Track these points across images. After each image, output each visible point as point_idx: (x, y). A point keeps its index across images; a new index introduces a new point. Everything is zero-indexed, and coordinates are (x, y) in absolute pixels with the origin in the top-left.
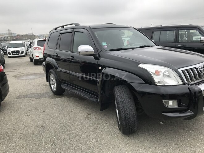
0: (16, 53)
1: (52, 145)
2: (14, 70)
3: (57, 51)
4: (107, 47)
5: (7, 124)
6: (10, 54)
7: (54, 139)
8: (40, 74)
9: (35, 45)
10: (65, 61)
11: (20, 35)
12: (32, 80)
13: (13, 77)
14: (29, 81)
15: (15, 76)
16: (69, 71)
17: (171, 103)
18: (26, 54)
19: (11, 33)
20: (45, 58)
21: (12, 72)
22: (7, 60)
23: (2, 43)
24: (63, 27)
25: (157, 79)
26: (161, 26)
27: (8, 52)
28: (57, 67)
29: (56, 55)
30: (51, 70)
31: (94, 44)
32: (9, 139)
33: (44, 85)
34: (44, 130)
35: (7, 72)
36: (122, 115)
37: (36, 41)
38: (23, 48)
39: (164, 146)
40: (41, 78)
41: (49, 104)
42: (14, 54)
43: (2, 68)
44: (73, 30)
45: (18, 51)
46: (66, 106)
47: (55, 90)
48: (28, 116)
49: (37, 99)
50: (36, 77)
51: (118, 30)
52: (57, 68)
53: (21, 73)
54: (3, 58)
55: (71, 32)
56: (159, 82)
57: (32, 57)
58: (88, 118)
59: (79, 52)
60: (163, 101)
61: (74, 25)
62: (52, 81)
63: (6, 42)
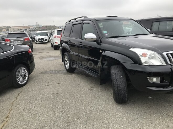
0: (41, 41)
1: (63, 106)
2: (39, 53)
3: (70, 38)
4: (107, 35)
5: (33, 90)
6: (37, 41)
7: (65, 103)
8: (58, 56)
9: (55, 34)
10: (78, 46)
11: (45, 26)
12: (52, 61)
13: (38, 58)
14: (49, 61)
15: (40, 58)
16: (78, 54)
17: (155, 79)
18: (49, 41)
19: (38, 25)
20: (61, 44)
21: (38, 55)
22: (35, 46)
23: (31, 33)
24: (75, 19)
25: (143, 60)
26: (160, 17)
27: (35, 39)
28: (70, 50)
29: (69, 41)
30: (66, 53)
31: (97, 33)
32: (34, 100)
33: (60, 65)
34: (57, 96)
35: (34, 54)
36: (115, 87)
37: (56, 31)
38: (47, 36)
39: (149, 114)
40: (58, 60)
41: (63, 78)
42: (39, 41)
43: (31, 50)
44: (82, 22)
45: (43, 39)
46: (75, 81)
47: (68, 68)
48: (47, 86)
49: (55, 75)
50: (55, 59)
51: (118, 21)
52: (69, 52)
53: (44, 55)
54: (32, 44)
55: (81, 24)
56: (145, 62)
57: (53, 43)
58: (91, 90)
59: (85, 39)
60: (148, 77)
61: (83, 18)
62: (66, 61)
63: (35, 32)
